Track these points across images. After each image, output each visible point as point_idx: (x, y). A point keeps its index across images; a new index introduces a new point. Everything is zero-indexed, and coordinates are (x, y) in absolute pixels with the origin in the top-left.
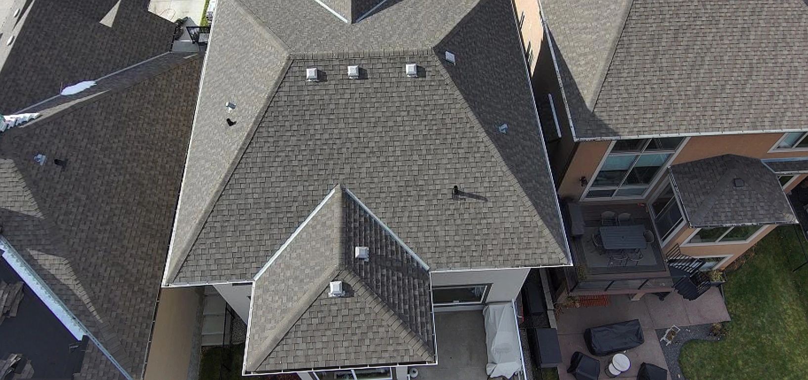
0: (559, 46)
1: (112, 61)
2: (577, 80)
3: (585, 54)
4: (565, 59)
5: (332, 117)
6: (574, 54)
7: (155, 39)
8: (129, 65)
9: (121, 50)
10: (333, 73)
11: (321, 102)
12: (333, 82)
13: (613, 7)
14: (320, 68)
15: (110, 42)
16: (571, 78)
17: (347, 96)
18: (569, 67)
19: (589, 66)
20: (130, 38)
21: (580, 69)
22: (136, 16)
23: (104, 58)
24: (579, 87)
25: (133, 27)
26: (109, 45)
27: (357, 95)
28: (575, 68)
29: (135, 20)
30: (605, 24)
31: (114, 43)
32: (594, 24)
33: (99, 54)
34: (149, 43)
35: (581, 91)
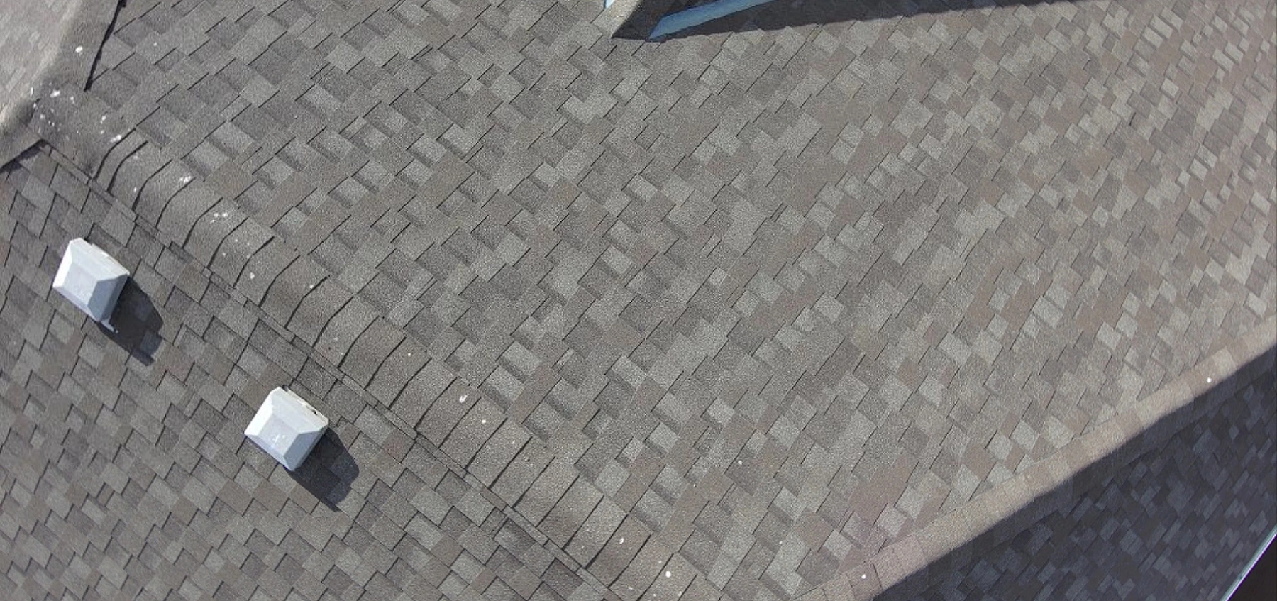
5: (91, 510)
10: (197, 350)
11: (76, 422)
12: (174, 393)
14: (148, 283)
17: (198, 494)
27: (239, 528)
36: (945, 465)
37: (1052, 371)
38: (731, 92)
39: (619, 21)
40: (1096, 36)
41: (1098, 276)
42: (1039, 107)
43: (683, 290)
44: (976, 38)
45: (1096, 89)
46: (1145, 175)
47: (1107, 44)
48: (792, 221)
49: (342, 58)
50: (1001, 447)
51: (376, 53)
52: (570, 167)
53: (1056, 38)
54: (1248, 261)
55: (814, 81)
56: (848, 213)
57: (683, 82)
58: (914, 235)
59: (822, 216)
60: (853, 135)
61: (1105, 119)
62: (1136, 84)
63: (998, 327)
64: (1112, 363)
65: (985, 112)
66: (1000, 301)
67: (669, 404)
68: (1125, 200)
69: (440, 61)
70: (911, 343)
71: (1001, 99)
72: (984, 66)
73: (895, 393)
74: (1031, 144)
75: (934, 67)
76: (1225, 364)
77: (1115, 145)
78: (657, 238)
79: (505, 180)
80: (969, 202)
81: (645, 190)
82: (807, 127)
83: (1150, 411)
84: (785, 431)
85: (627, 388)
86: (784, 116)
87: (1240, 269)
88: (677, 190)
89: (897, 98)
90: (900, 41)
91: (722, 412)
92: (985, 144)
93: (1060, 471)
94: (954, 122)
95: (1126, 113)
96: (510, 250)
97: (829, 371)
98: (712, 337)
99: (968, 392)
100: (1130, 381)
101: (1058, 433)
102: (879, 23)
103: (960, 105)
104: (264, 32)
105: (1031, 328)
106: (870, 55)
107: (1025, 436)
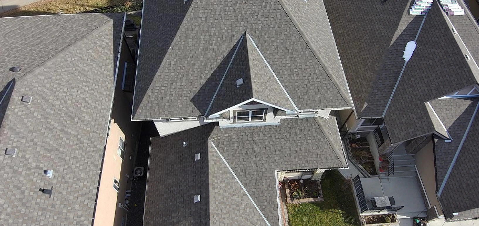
0: (113, 63)
1: (407, 81)
2: (112, 37)
3: (101, 46)
4: (112, 52)
6: (106, 51)
7: (397, 119)
8: (398, 87)
9: (408, 93)
13: (69, 59)
15: (417, 92)
16: (114, 41)
18: (112, 47)
19: (101, 38)
20: (410, 105)
21: (107, 41)
22: (418, 125)
23: (412, 79)
24: (112, 33)
25: (413, 115)
26: (416, 89)
28: (110, 44)
29: (416, 121)
30: (80, 53)
31: (415, 93)
32: (86, 58)
33: (416, 79)
34: (397, 112)
35: (113, 31)
36: (191, 19)
37: (187, 35)
38: (233, 36)
39: (247, 34)
40: (203, 77)
41: (188, 48)
42: (204, 62)
43: (222, 15)
44: (215, 64)
45: (199, 70)
46: (188, 64)
47: (201, 77)
48: (218, 29)
49: (262, 11)
50: (188, 25)
51: (260, 14)
52: (239, 17)
53: (207, 72)
54: (172, 65)
55: (226, 44)
56: (215, 33)
57: (237, 33)
58: (207, 37)
59: (216, 31)
60: (219, 42)
61: (196, 67)
62: (195, 75)
63: (194, 35)
64: (181, 41)
65: (209, 56)
66: (196, 37)
67: (216, 6)
68: (189, 59)
69: (256, 17)
70: (201, 27)
71: (208, 59)
72: (212, 61)
73: (200, 21)
74: (202, 56)
75: (217, 56)
76: (169, 51)
77: (194, 65)
78: (228, 18)
79: (242, 12)
80: (204, 44)
81: (232, 21)
82: (224, 39)
83: (176, 38)
84: (206, 11)
85: (220, 4)
86: (226, 38)
87: (172, 63)
88: (230, 23)
89: (218, 49)
90: (222, 56)
91: (212, 9)
92: (207, 52)
93: (181, 27)
94: (211, 52)
95: (195, 70)
96: (237, 7)
97: (206, 19)
98: (217, 13)
99: (194, 27)
100: (179, 40)
101: (183, 30)
102: (225, 56)
103: (212, 54)
104: (268, 8)
105: (191, 37)
106: (224, 52)
107: (186, 27)
